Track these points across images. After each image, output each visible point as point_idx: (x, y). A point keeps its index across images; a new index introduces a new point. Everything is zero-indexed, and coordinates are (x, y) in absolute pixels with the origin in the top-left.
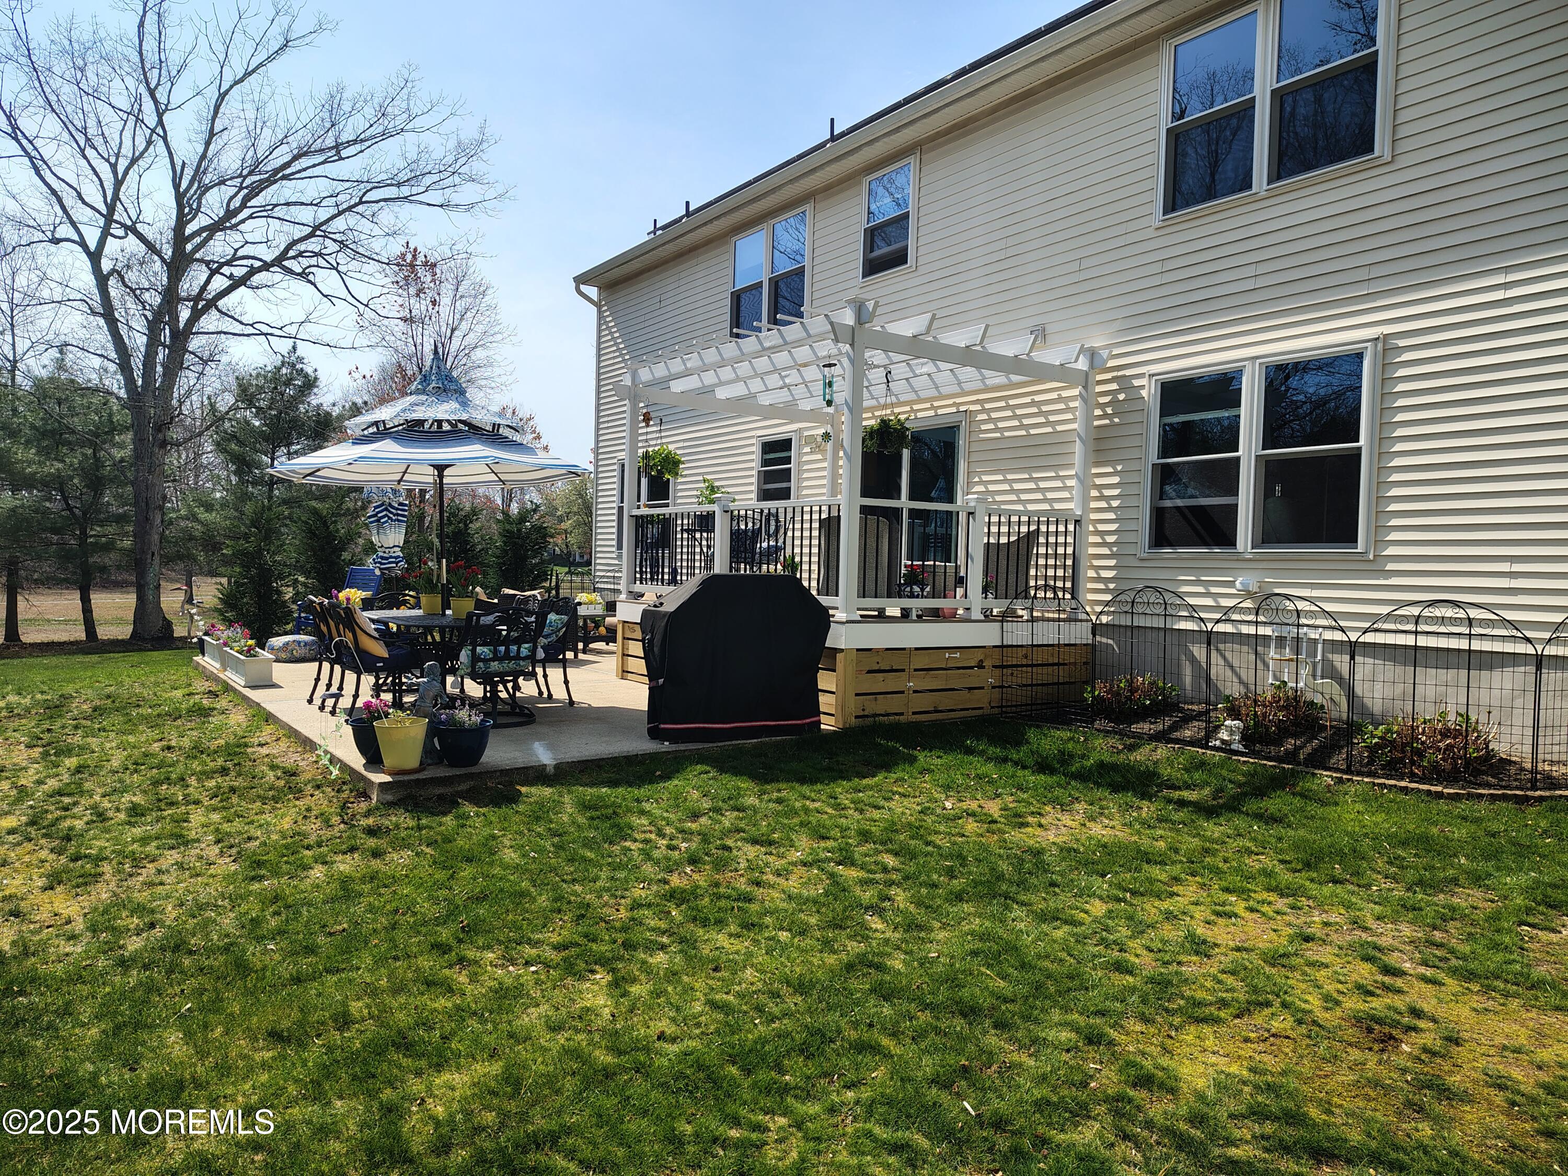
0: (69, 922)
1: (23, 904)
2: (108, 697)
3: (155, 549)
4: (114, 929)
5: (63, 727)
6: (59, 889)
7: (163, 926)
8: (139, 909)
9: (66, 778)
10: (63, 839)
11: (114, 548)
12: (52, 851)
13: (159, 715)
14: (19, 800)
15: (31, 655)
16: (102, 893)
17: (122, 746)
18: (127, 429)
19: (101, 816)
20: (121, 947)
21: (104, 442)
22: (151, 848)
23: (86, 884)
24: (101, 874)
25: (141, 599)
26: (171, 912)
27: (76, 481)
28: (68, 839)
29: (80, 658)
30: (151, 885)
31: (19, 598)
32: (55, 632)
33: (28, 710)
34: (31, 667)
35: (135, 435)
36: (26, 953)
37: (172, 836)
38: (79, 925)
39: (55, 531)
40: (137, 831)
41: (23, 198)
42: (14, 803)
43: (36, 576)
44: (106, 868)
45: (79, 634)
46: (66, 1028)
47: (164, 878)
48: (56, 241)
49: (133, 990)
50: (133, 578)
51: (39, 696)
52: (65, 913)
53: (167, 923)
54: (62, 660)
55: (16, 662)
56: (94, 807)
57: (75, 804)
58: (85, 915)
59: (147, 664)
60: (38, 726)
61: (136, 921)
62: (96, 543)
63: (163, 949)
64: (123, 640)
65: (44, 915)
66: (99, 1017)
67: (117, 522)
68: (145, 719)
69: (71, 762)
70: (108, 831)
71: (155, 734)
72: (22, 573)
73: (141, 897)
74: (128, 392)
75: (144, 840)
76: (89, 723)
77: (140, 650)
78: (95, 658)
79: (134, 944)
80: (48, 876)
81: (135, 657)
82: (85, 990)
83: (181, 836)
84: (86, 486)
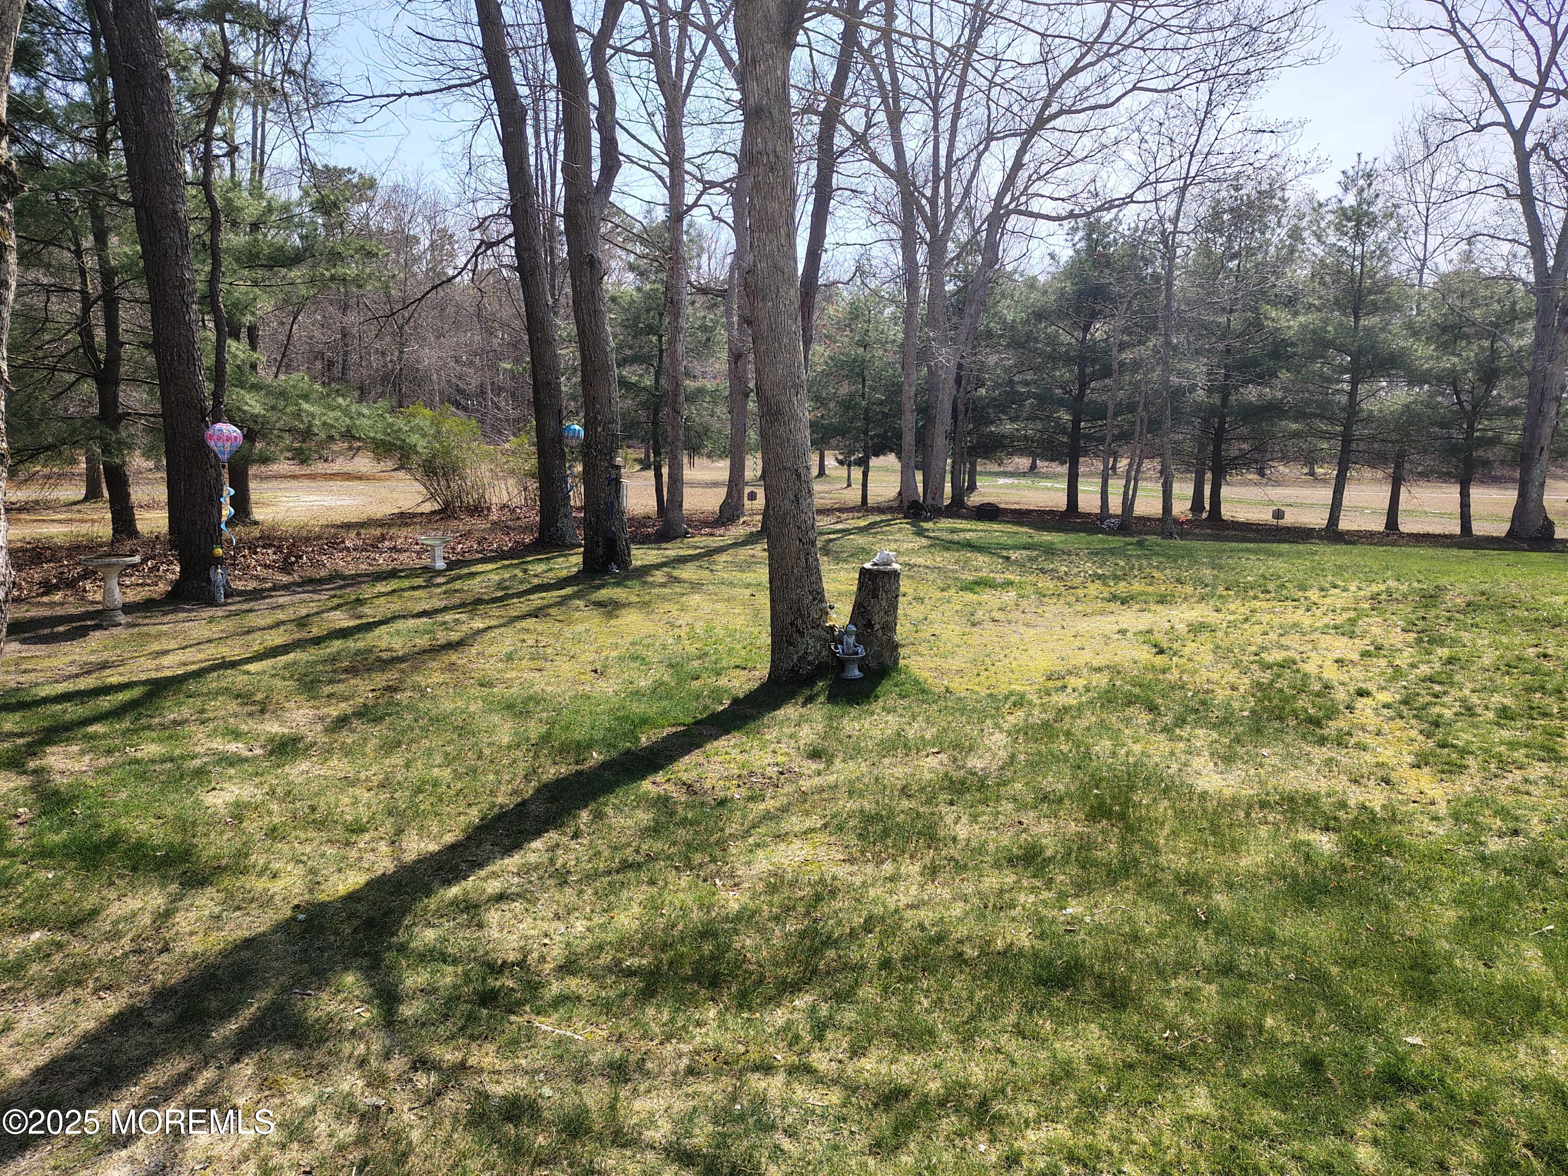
0: (1433, 803)
1: (1393, 774)
2: (1483, 594)
3: (1545, 443)
4: (1476, 823)
5: (1437, 617)
6: (1426, 770)
7: (1527, 836)
8: (1502, 812)
9: (1437, 666)
10: (1432, 724)
11: (1500, 442)
12: (1421, 732)
13: (1536, 620)
14: (1393, 679)
15: (1407, 545)
16: (1466, 785)
17: (1495, 646)
18: (1530, 315)
19: (1470, 711)
20: (1481, 843)
21: (1502, 333)
22: (1520, 754)
23: (1451, 772)
24: (1466, 767)
25: (1522, 496)
26: (1536, 827)
27: (1470, 374)
28: (1437, 725)
29: (1455, 552)
30: (1516, 791)
31: (1403, 489)
32: (1430, 524)
33: (1405, 596)
34: (1409, 556)
35: (1539, 321)
36: (1394, 819)
37: (1543, 747)
38: (1442, 809)
39: (1443, 425)
40: (1506, 734)
41: (1453, 93)
42: (1389, 681)
43: (1420, 469)
44: (1470, 761)
45: (1455, 528)
46: (1425, 900)
47: (1532, 788)
48: (1479, 129)
49: (1492, 889)
50: (1517, 475)
51: (1415, 584)
52: (1431, 794)
53: (1533, 835)
54: (1439, 552)
55: (1395, 549)
56: (1464, 700)
57: (1445, 693)
58: (1449, 802)
59: (1525, 564)
60: (1414, 612)
61: (1499, 823)
62: (1482, 438)
63: (1526, 860)
64: (1497, 538)
65: (1411, 790)
66: (1457, 902)
67: (1507, 416)
68: (1520, 621)
69: (1444, 652)
70: (1476, 727)
71: (1531, 639)
72: (1407, 466)
73: (1507, 801)
74: (1537, 276)
75: (1513, 745)
76: (1462, 617)
77: (1515, 549)
78: (1470, 553)
79: (1495, 845)
80: (1416, 755)
81: (1511, 556)
82: (1446, 872)
83: (1553, 750)
84: (1480, 379)
